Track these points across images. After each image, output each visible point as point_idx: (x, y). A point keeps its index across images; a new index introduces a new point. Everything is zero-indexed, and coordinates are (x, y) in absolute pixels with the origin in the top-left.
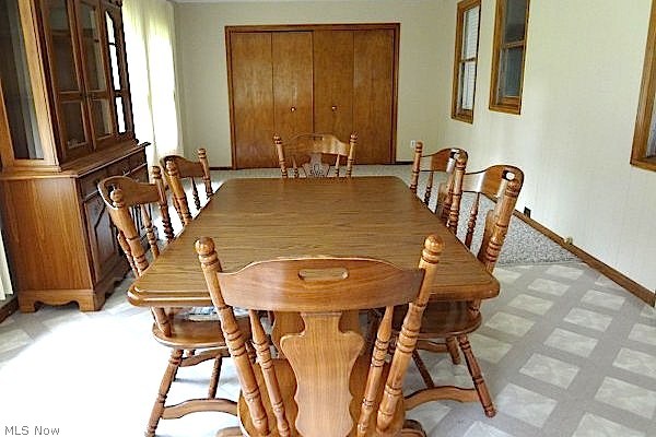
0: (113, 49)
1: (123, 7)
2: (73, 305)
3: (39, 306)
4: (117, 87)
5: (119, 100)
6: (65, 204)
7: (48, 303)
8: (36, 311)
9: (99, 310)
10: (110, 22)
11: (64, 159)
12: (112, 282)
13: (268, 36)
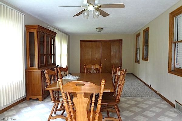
0: (53, 45)
1: (56, 37)
2: (37, 99)
3: (31, 99)
4: (53, 53)
5: (53, 56)
6: (38, 76)
7: (33, 98)
8: (30, 100)
9: (43, 101)
10: (52, 40)
11: (40, 67)
12: (46, 95)
13: (90, 43)
